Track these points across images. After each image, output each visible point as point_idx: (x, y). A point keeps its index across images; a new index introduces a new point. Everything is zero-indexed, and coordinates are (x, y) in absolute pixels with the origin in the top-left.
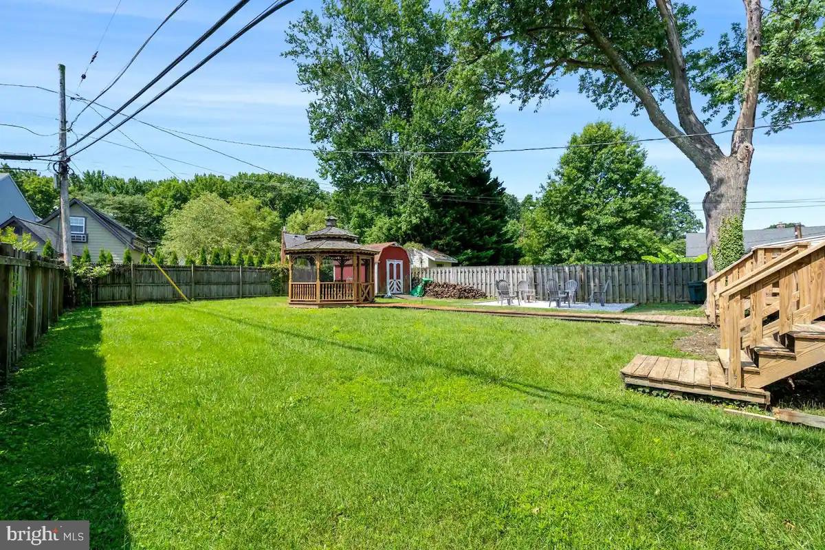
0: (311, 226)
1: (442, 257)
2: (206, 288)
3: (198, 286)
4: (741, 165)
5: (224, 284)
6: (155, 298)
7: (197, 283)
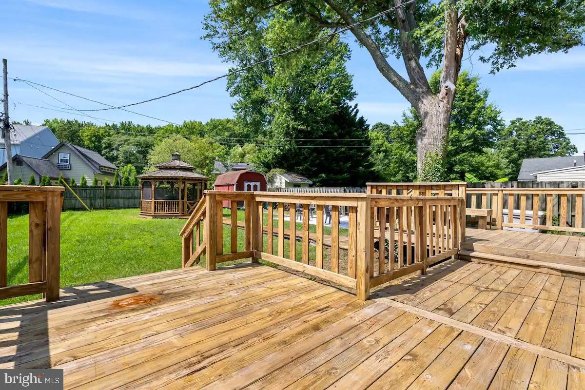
0: (248, 155)
1: (298, 179)
2: (115, 201)
3: (109, 200)
4: (441, 104)
5: (129, 198)
6: (77, 207)
7: (108, 197)
